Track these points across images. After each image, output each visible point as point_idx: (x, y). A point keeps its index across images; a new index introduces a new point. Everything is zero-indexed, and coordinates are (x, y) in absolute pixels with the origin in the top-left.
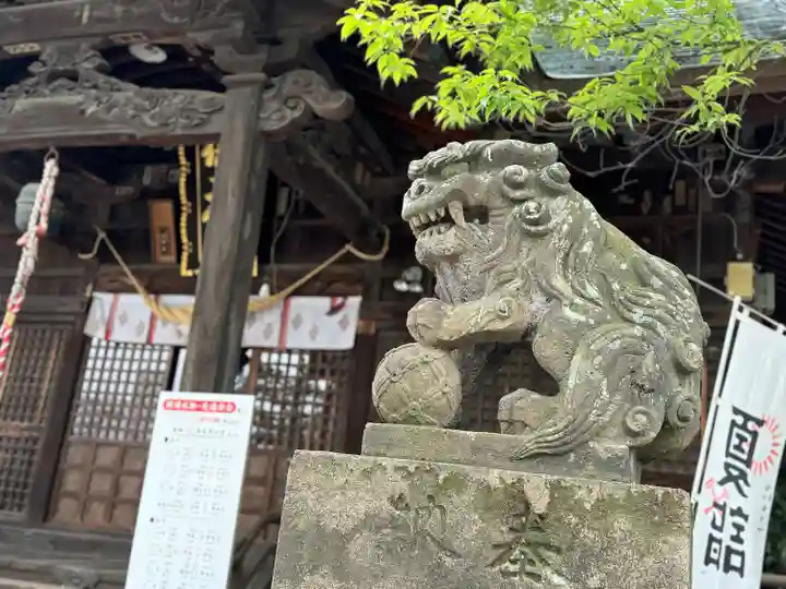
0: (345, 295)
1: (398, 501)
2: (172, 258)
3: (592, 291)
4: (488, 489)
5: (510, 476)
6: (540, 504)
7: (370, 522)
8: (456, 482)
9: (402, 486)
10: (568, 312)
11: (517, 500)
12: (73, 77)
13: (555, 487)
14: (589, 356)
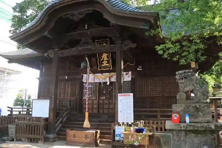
0: (128, 71)
1: (184, 108)
2: (96, 67)
3: (199, 86)
4: (193, 106)
5: (195, 105)
6: (198, 107)
7: (182, 110)
8: (190, 106)
9: (184, 107)
10: (197, 88)
11: (196, 106)
12: (87, 43)
13: (199, 105)
14: (200, 92)
